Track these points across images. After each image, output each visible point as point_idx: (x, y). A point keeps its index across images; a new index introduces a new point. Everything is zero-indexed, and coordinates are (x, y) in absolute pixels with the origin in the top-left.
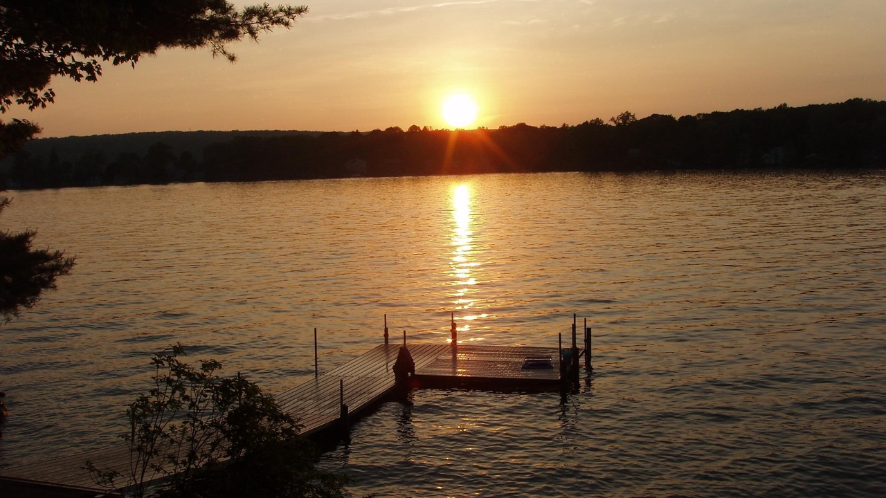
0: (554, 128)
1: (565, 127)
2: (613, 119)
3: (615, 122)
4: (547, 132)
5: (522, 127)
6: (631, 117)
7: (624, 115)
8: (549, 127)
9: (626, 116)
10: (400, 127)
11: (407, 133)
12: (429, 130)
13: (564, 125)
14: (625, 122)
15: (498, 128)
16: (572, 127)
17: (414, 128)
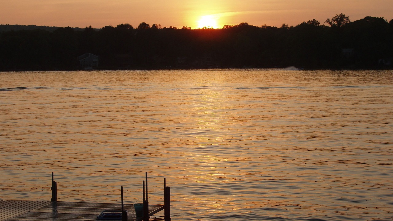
0: (275, 29)
1: (284, 28)
2: (328, 21)
3: (330, 23)
4: (268, 31)
5: (244, 26)
6: (345, 19)
7: (338, 17)
8: (269, 27)
9: (341, 18)
10: (130, 24)
11: (137, 30)
12: (158, 27)
13: (284, 25)
14: (339, 24)
15: (222, 28)
16: (292, 27)
17: (143, 25)
